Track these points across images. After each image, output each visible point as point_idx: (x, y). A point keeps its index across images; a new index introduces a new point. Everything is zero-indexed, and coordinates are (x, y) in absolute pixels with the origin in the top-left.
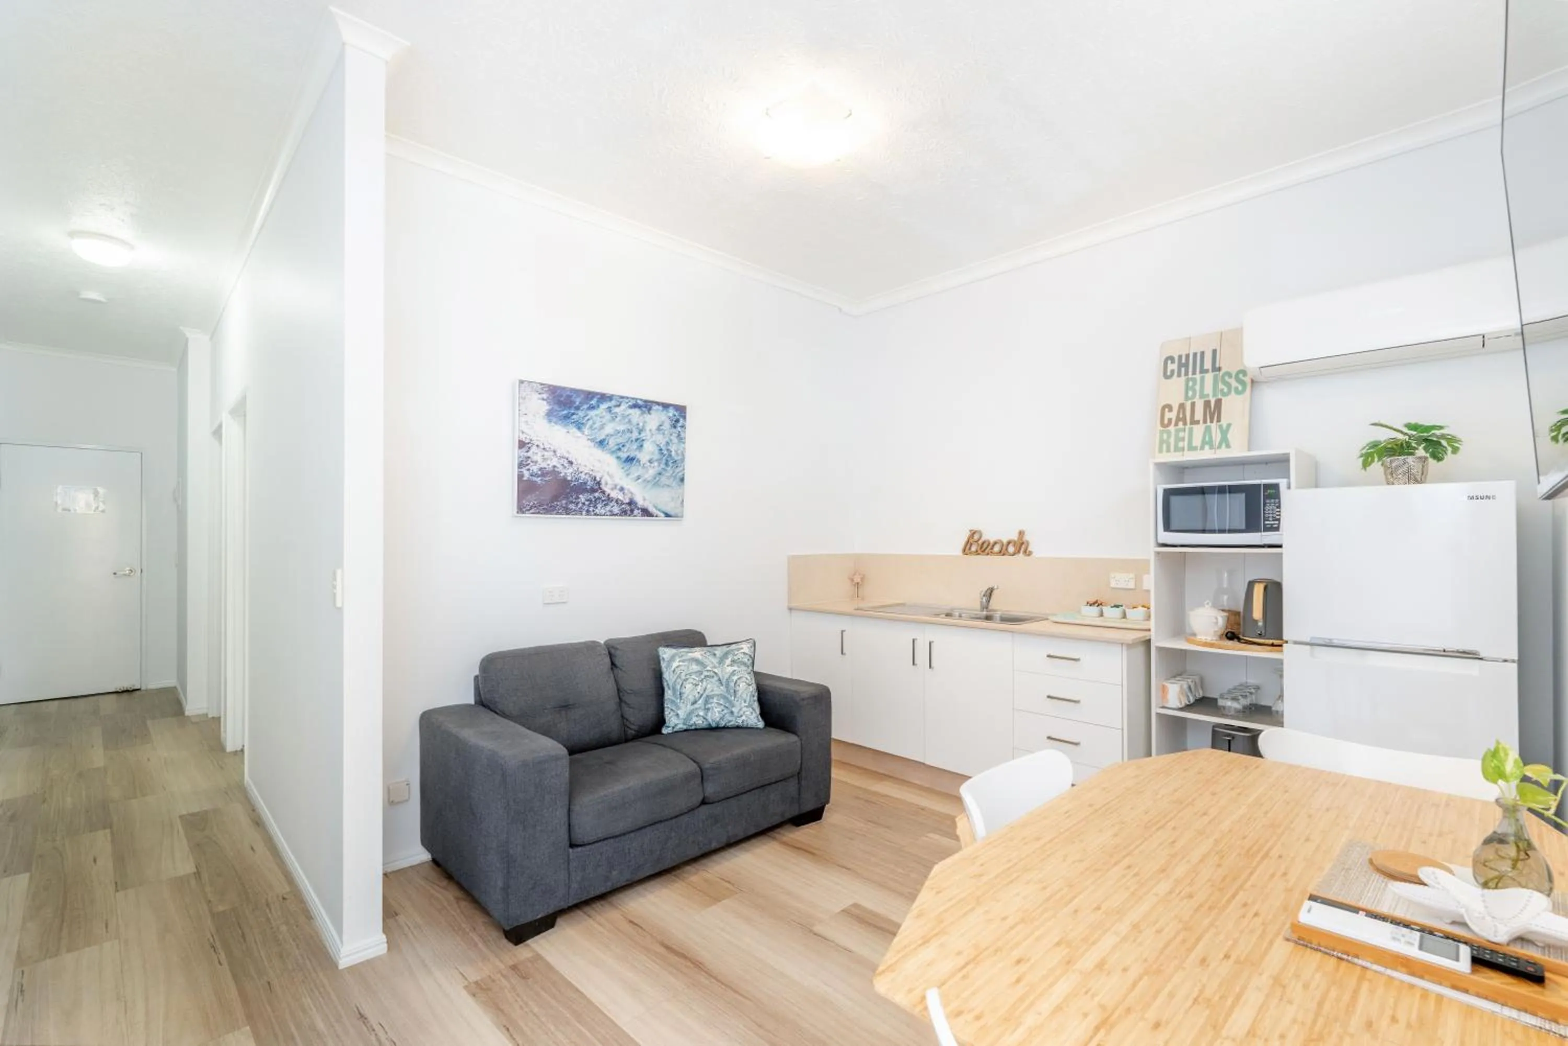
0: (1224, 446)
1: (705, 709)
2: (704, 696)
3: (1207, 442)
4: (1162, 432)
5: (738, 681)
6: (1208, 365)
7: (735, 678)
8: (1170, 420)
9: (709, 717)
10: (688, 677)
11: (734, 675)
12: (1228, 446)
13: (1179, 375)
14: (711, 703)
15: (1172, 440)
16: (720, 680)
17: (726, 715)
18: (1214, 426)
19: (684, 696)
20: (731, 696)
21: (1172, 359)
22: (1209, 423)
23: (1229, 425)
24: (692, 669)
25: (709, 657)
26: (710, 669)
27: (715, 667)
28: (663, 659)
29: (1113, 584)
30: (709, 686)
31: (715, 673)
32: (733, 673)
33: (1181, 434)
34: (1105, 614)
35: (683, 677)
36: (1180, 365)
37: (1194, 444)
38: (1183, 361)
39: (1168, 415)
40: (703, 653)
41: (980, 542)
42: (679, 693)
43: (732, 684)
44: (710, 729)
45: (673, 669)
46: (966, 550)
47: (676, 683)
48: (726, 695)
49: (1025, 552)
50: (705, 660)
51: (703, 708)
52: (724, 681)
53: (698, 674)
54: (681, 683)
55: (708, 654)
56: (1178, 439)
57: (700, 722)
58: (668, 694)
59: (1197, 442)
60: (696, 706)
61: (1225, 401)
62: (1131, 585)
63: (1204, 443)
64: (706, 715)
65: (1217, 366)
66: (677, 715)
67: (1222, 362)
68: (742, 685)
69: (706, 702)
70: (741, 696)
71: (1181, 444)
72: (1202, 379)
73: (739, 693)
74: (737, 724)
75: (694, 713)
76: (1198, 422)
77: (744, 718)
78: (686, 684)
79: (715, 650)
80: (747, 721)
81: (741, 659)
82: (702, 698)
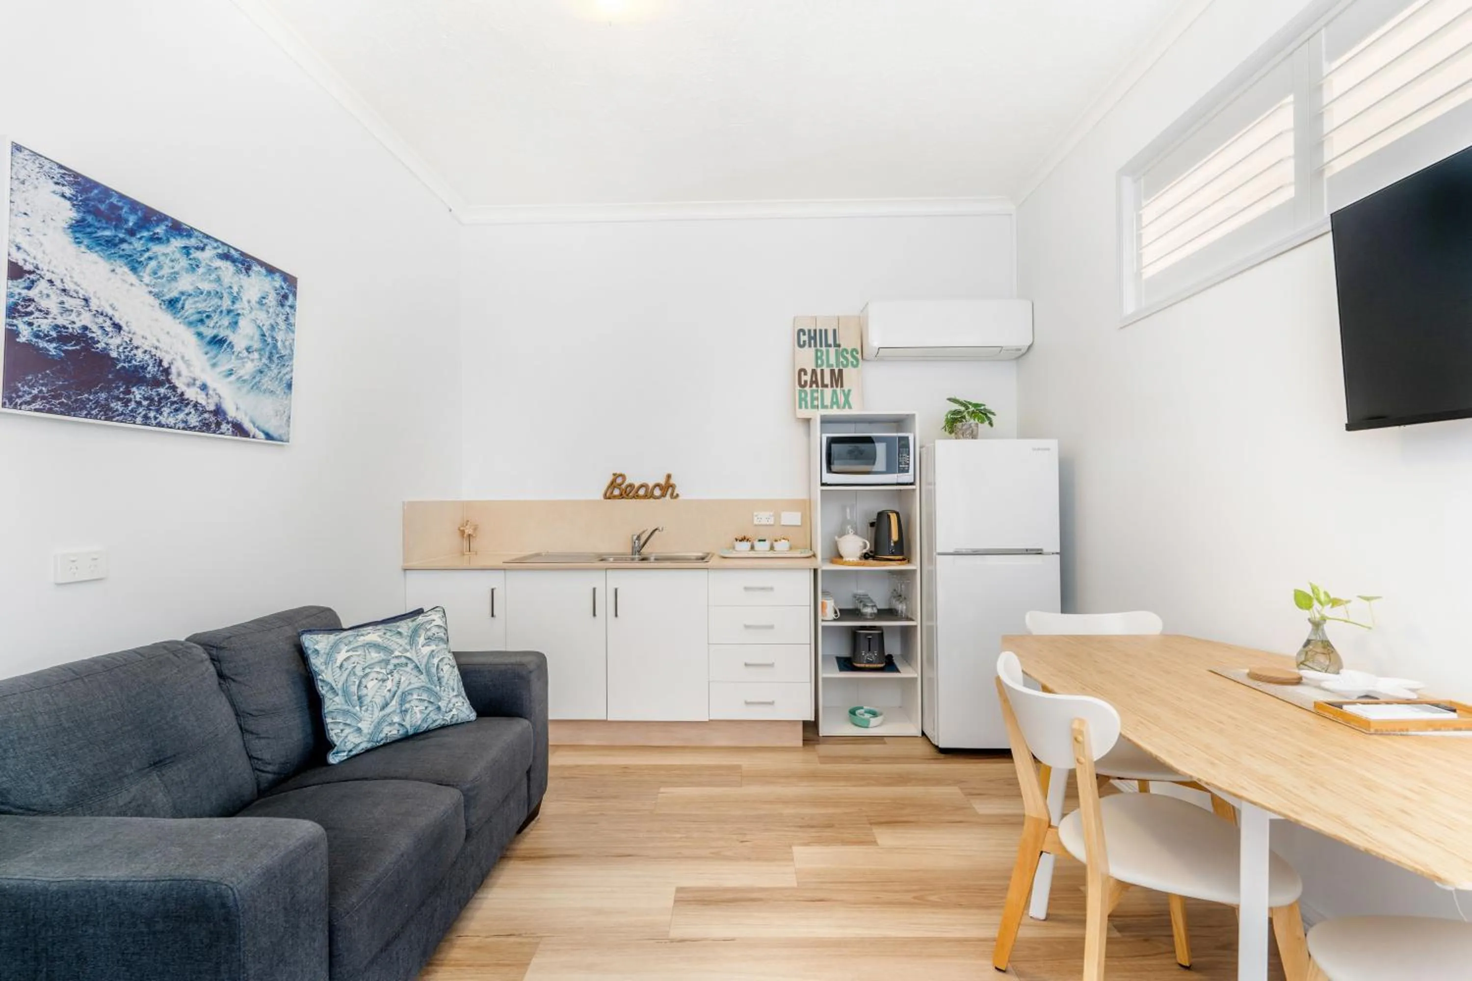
0: (847, 407)
1: (401, 712)
2: (399, 693)
3: (835, 403)
4: (800, 391)
5: (440, 664)
6: (831, 341)
7: (435, 661)
8: (806, 382)
9: (407, 724)
10: (367, 670)
11: (433, 657)
12: (850, 407)
13: (810, 346)
14: (410, 702)
15: (809, 399)
16: (417, 667)
17: (431, 714)
18: (839, 390)
19: (367, 700)
20: (436, 686)
21: (801, 331)
22: (835, 388)
23: (849, 391)
24: (372, 658)
25: (392, 638)
26: (400, 654)
27: (407, 651)
28: (316, 652)
29: (756, 522)
30: (403, 679)
31: (409, 659)
32: (432, 655)
33: (815, 395)
34: (756, 548)
35: (360, 673)
36: (810, 338)
37: (825, 404)
38: (812, 334)
39: (804, 378)
40: (381, 633)
41: (623, 486)
42: (356, 697)
43: (434, 670)
44: (407, 738)
45: (338, 664)
46: (608, 496)
47: (350, 683)
48: (429, 686)
49: (672, 494)
50: (386, 643)
51: (398, 711)
52: (422, 667)
53: (383, 664)
54: (357, 683)
55: (389, 634)
56: (813, 399)
57: (395, 732)
58: (332, 704)
59: (827, 402)
60: (388, 710)
61: (845, 371)
62: (771, 522)
63: (833, 403)
64: (404, 720)
65: (838, 342)
66: (359, 730)
67: (841, 341)
68: (446, 668)
69: (403, 701)
70: (447, 684)
71: (816, 403)
72: (828, 352)
73: (444, 681)
74: (443, 722)
75: (384, 721)
76: (826, 386)
77: (454, 712)
78: (367, 682)
79: (398, 627)
80: (457, 715)
81: (436, 634)
82: (396, 697)
